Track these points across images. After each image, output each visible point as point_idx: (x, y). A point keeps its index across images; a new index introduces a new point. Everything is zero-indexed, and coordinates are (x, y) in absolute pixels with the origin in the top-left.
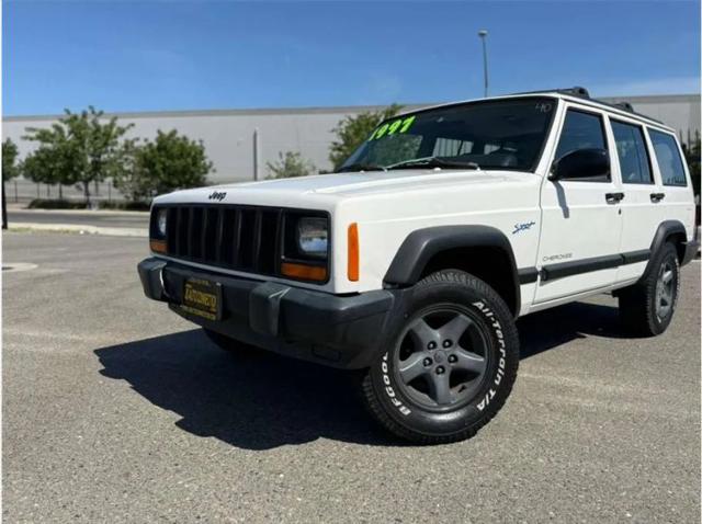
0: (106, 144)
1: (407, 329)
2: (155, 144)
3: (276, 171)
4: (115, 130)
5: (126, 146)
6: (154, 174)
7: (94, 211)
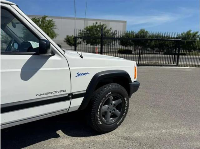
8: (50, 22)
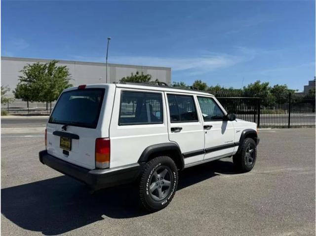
8: (62, 70)
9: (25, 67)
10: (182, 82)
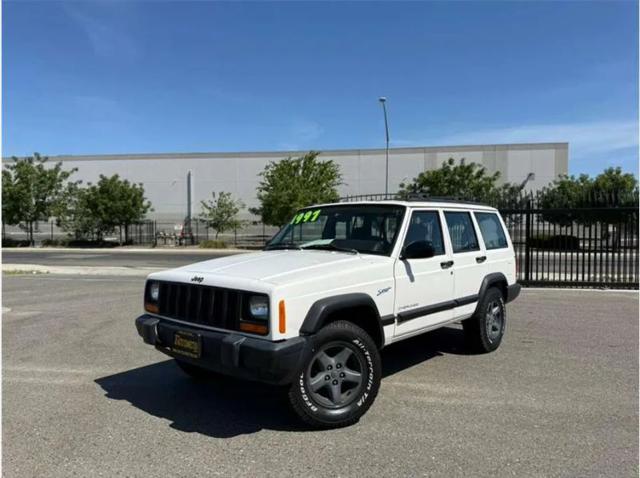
0: (51, 187)
1: (314, 359)
2: (98, 187)
3: (210, 208)
4: (59, 174)
5: (70, 189)
6: (97, 214)
7: (37, 249)
8: (325, 168)
9: (267, 167)
10: (584, 173)
